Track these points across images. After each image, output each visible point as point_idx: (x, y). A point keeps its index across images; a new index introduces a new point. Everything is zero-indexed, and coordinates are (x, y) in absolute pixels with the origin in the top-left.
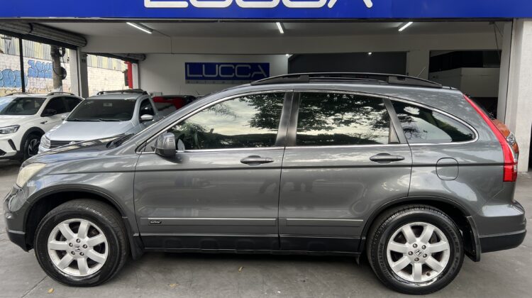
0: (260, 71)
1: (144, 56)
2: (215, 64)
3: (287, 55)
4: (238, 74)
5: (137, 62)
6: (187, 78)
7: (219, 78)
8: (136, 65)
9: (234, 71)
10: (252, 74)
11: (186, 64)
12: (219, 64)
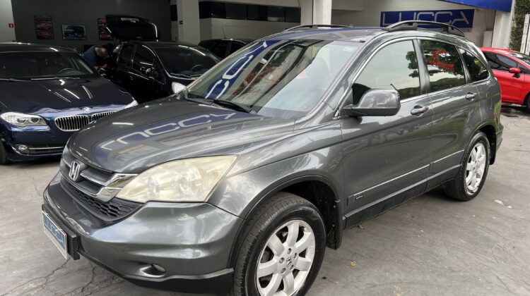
4: (438, 21)
11: (383, 13)
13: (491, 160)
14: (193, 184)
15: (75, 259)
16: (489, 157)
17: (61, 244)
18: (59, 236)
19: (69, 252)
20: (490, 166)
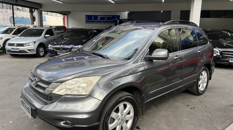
0: (116, 19)
1: (69, 12)
2: (98, 15)
3: (127, 12)
4: (107, 20)
5: (66, 15)
6: (86, 21)
7: (99, 21)
8: (66, 16)
9: (105, 18)
10: (112, 20)
11: (86, 15)
12: (99, 16)
13: (209, 78)
14: (83, 88)
15: (34, 118)
16: (209, 77)
17: (29, 112)
18: (28, 109)
19: (32, 115)
20: (209, 81)
